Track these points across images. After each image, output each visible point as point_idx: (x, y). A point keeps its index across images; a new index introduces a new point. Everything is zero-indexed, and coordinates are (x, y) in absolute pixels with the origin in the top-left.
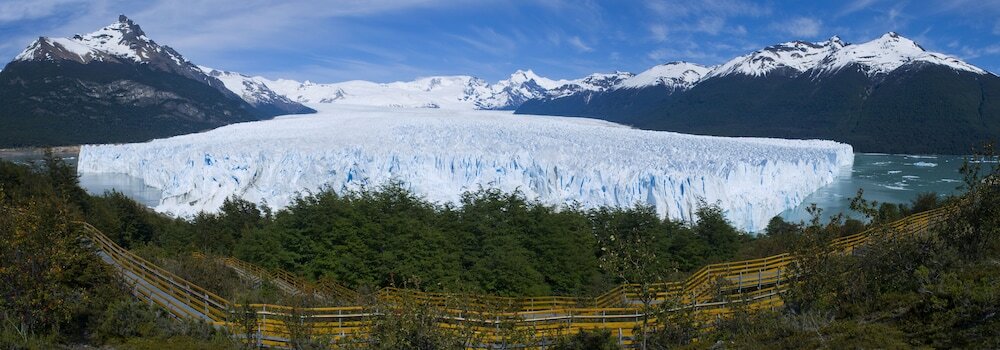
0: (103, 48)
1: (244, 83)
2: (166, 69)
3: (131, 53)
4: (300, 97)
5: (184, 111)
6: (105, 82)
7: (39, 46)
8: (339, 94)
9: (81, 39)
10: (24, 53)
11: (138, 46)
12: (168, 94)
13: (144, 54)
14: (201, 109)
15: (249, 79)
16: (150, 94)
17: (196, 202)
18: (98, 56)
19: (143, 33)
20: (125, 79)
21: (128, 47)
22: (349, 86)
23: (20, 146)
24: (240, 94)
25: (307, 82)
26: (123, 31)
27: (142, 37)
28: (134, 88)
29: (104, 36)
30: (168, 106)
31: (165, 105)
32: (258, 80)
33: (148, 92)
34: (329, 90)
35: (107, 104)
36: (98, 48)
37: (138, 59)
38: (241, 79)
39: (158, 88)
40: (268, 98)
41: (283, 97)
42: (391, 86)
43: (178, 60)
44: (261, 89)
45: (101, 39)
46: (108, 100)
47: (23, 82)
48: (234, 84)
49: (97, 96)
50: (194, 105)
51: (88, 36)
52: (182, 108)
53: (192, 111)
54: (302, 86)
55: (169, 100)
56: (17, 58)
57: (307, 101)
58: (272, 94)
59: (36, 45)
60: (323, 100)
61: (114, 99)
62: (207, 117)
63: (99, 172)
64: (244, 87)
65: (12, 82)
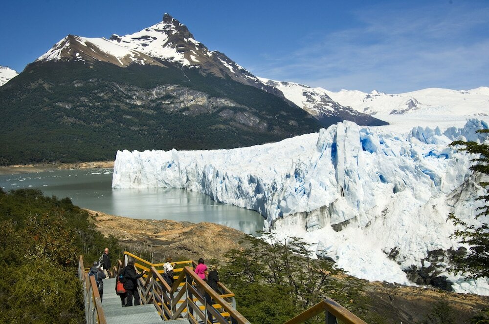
0: (146, 50)
1: (305, 94)
2: (219, 75)
3: (178, 57)
4: (366, 109)
5: (242, 121)
6: (148, 86)
7: (68, 45)
8: (412, 104)
9: (119, 40)
10: (49, 53)
11: (186, 49)
12: (223, 100)
13: (193, 58)
14: (262, 118)
15: (311, 90)
16: (202, 100)
17: (346, 223)
18: (140, 58)
19: (190, 36)
20: (172, 84)
21: (175, 50)
22: (423, 95)
23: (39, 161)
24: (301, 106)
25: (375, 92)
26: (169, 33)
27: (190, 39)
28: (182, 94)
29: (146, 37)
30: (224, 114)
31: (220, 114)
32: (320, 91)
33: (200, 99)
34: (400, 100)
35: (150, 112)
36: (140, 49)
37: (186, 63)
38: (301, 90)
39: (213, 95)
40: (332, 110)
41: (349, 109)
42: (474, 92)
43: (231, 68)
44: (323, 100)
45: (142, 41)
46: (152, 108)
47: (46, 86)
48: (294, 94)
49: (139, 103)
50: (255, 114)
51: (128, 38)
52: (241, 118)
53: (253, 121)
54: (368, 97)
55: (225, 108)
56: (41, 58)
57: (374, 113)
58: (336, 106)
59: (63, 43)
60: (394, 112)
61: (158, 107)
62: (270, 127)
63: (143, 187)
64: (305, 98)
65: (33, 85)
